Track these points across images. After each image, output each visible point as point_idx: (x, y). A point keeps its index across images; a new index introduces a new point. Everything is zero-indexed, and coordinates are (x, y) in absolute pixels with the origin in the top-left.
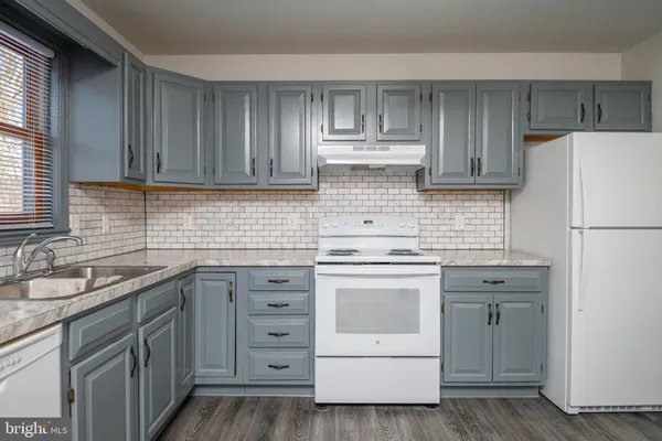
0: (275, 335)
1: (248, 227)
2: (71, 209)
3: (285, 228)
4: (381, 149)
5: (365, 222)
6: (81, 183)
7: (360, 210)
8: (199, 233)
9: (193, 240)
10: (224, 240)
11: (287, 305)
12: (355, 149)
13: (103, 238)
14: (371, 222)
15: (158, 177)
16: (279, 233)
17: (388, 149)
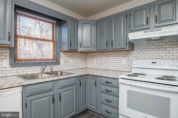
0: (108, 101)
1: (110, 63)
2: (61, 57)
3: (121, 64)
4: (157, 30)
5: (152, 63)
6: (64, 51)
7: (151, 57)
8: (97, 64)
9: (96, 66)
10: (103, 67)
11: (111, 91)
12: (144, 32)
13: (71, 65)
14: (155, 63)
15: (81, 49)
16: (120, 66)
17: (161, 30)
